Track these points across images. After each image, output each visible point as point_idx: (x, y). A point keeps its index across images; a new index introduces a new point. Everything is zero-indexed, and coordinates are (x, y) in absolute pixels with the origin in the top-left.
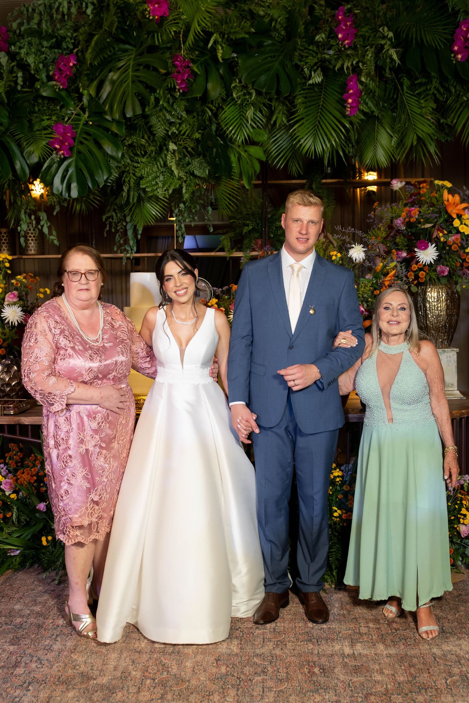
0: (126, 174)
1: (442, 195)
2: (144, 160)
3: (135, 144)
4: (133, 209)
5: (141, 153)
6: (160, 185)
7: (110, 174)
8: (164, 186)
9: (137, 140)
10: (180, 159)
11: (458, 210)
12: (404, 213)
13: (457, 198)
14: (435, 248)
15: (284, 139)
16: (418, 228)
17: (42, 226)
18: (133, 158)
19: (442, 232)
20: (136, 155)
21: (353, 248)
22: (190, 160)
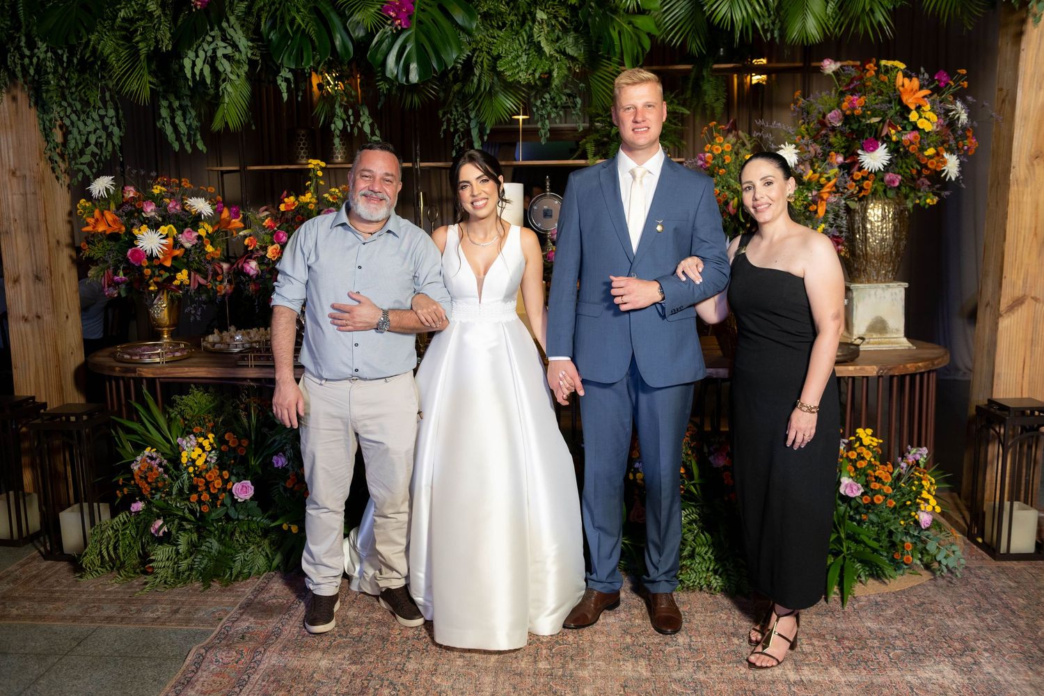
0: (477, 53)
1: (895, 79)
2: (501, 34)
3: (492, 11)
4: (480, 101)
5: (498, 24)
6: (523, 67)
7: (461, 50)
8: (528, 68)
9: (495, 6)
10: (548, 32)
11: (916, 98)
12: (846, 103)
13: (916, 83)
14: (886, 150)
15: (682, 5)
16: (862, 124)
17: (363, 124)
18: (488, 30)
19: (895, 128)
20: (492, 26)
21: (782, 149)
22: (560, 34)
